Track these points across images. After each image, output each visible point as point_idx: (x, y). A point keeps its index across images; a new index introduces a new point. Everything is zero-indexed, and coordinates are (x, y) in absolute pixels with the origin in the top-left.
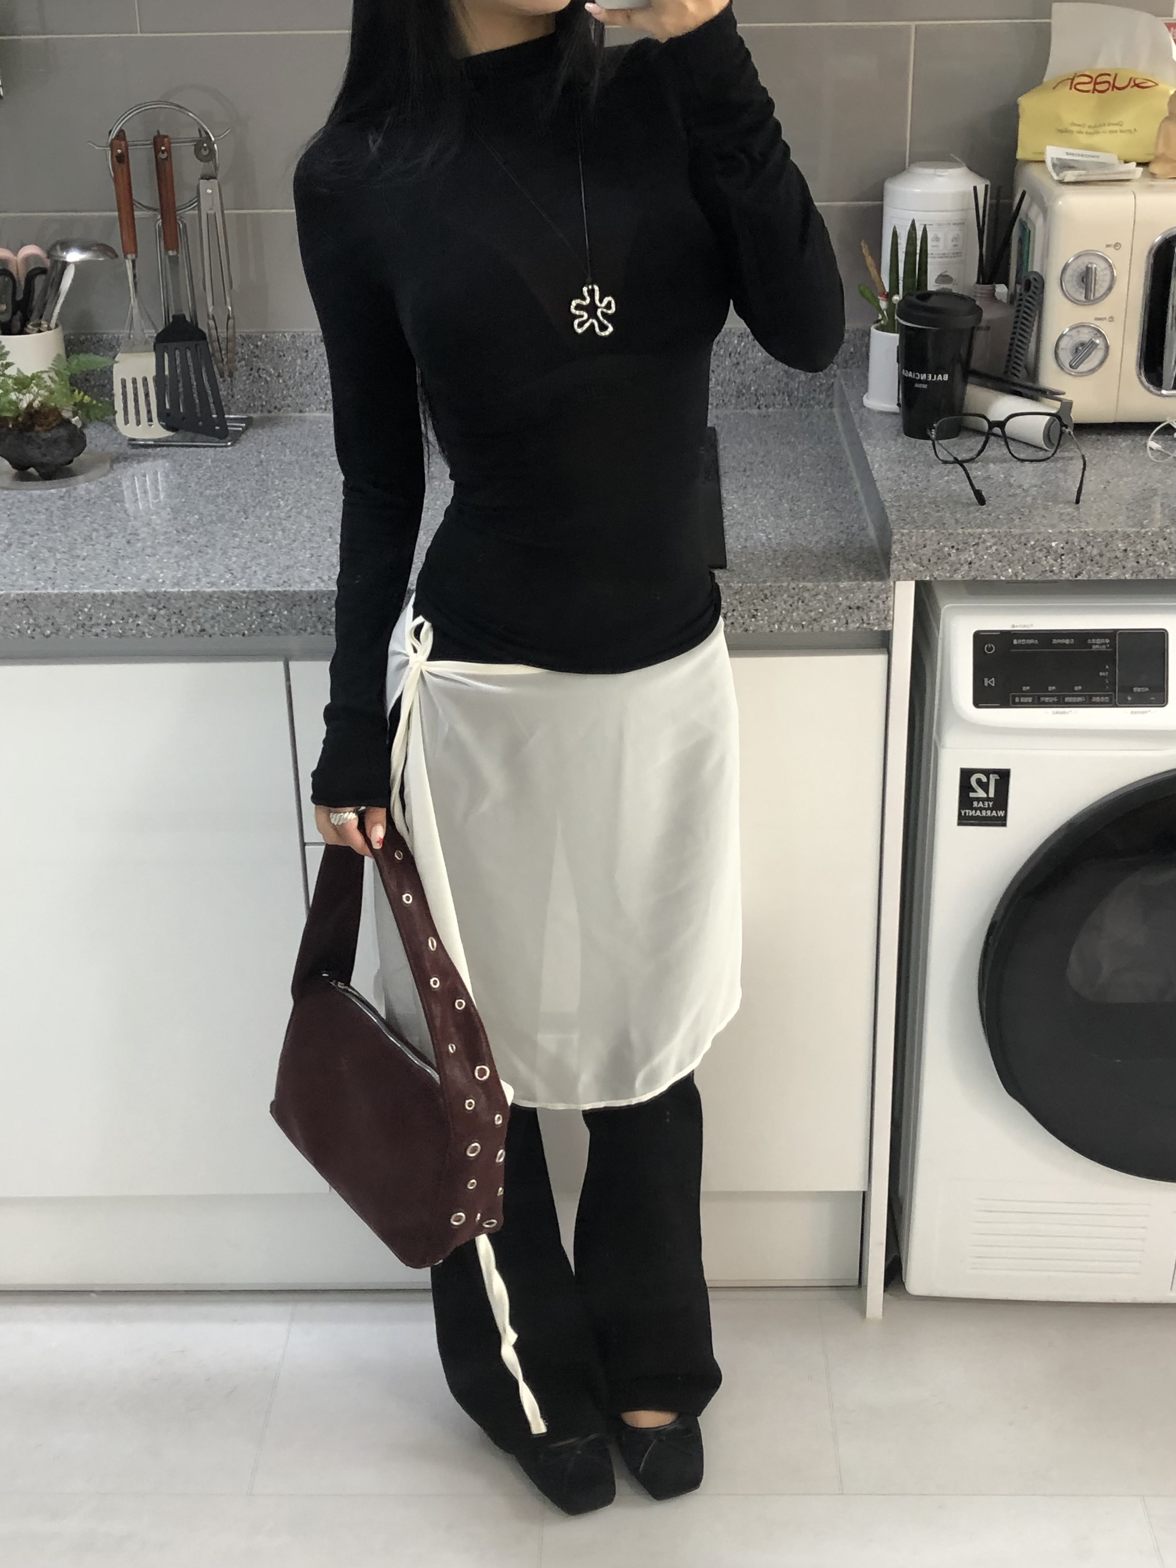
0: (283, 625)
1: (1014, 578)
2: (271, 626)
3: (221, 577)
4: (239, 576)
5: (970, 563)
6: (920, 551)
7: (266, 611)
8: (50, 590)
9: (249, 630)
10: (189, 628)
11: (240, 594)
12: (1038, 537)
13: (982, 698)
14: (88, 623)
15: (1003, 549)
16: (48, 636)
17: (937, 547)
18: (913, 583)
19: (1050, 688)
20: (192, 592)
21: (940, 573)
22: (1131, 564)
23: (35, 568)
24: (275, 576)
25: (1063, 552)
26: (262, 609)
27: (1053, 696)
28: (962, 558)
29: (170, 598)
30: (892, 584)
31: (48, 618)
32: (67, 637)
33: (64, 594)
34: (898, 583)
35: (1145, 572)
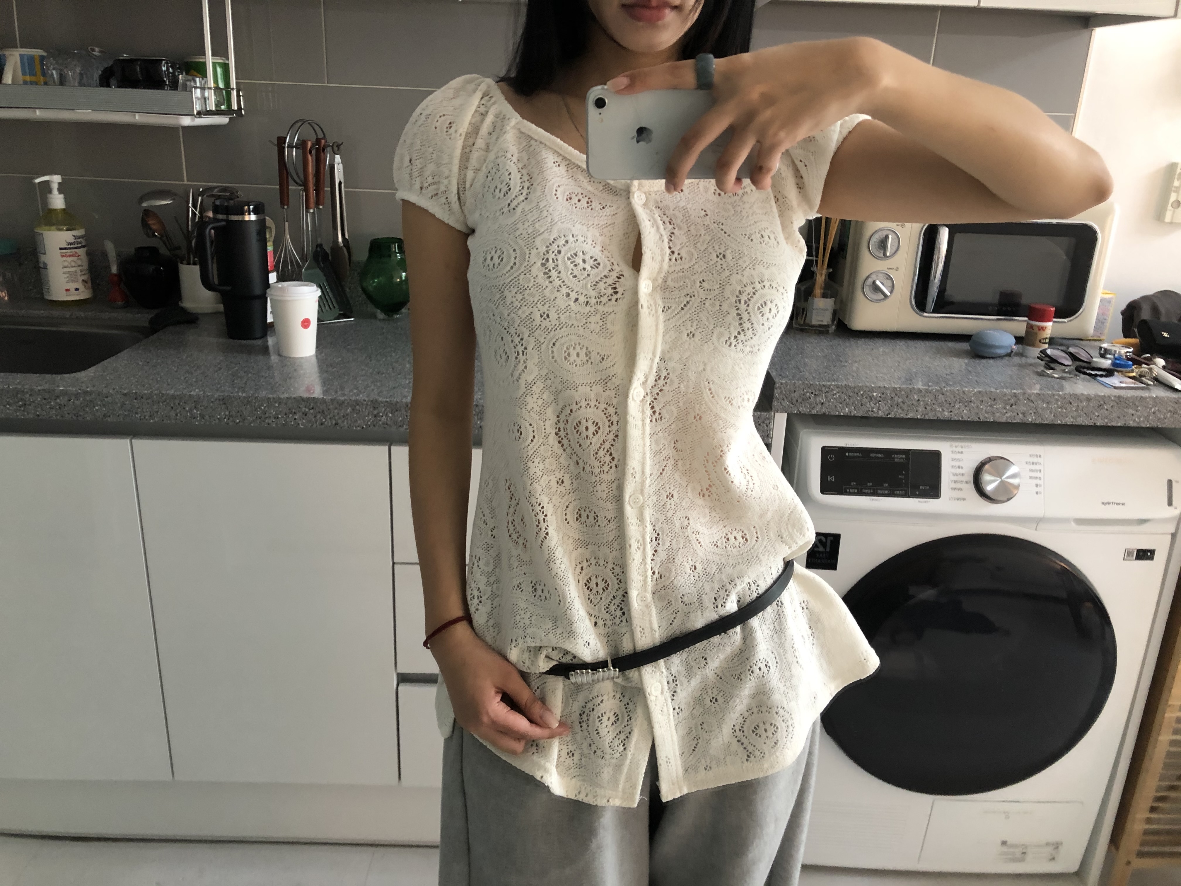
0: (389, 423)
1: (849, 414)
2: (380, 423)
3: (351, 391)
4: (363, 391)
5: (822, 404)
6: (793, 395)
7: (378, 413)
8: (240, 394)
9: (366, 425)
10: (328, 423)
11: (362, 401)
12: (865, 389)
13: (826, 489)
14: (263, 416)
15: (843, 396)
16: (238, 423)
17: (802, 392)
18: (786, 414)
19: (869, 484)
20: (331, 400)
21: (804, 409)
22: (921, 409)
23: (233, 381)
24: (385, 393)
25: (878, 399)
26: (376, 412)
27: (870, 489)
28: (818, 400)
29: (316, 402)
30: (773, 414)
31: (238, 412)
32: (250, 424)
33: (249, 397)
34: (776, 414)
35: (930, 414)
